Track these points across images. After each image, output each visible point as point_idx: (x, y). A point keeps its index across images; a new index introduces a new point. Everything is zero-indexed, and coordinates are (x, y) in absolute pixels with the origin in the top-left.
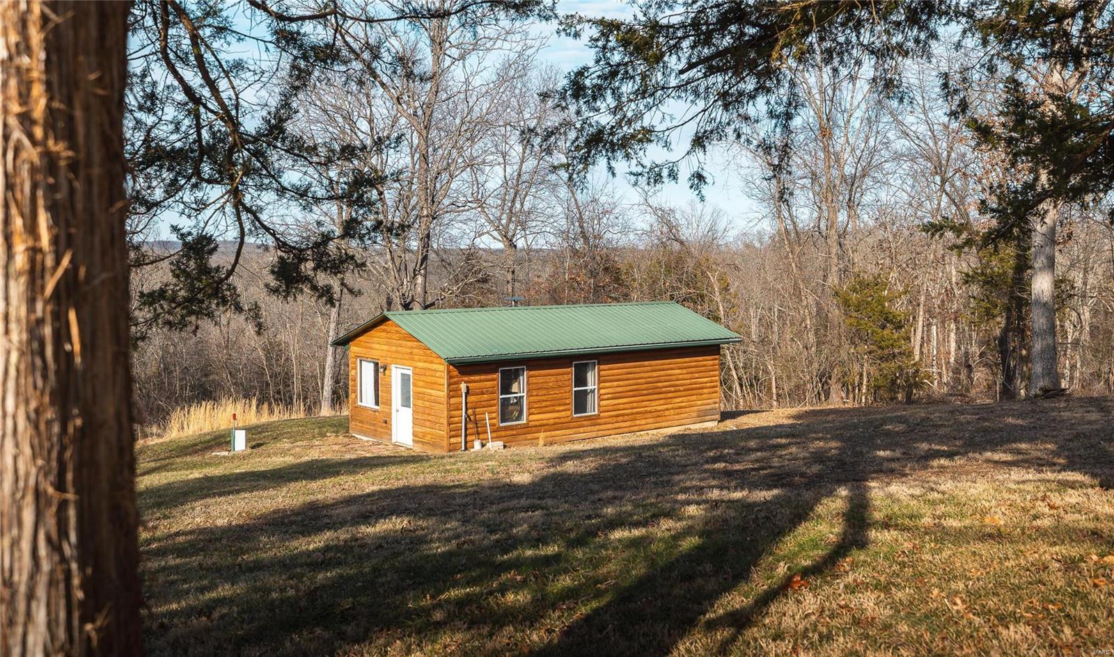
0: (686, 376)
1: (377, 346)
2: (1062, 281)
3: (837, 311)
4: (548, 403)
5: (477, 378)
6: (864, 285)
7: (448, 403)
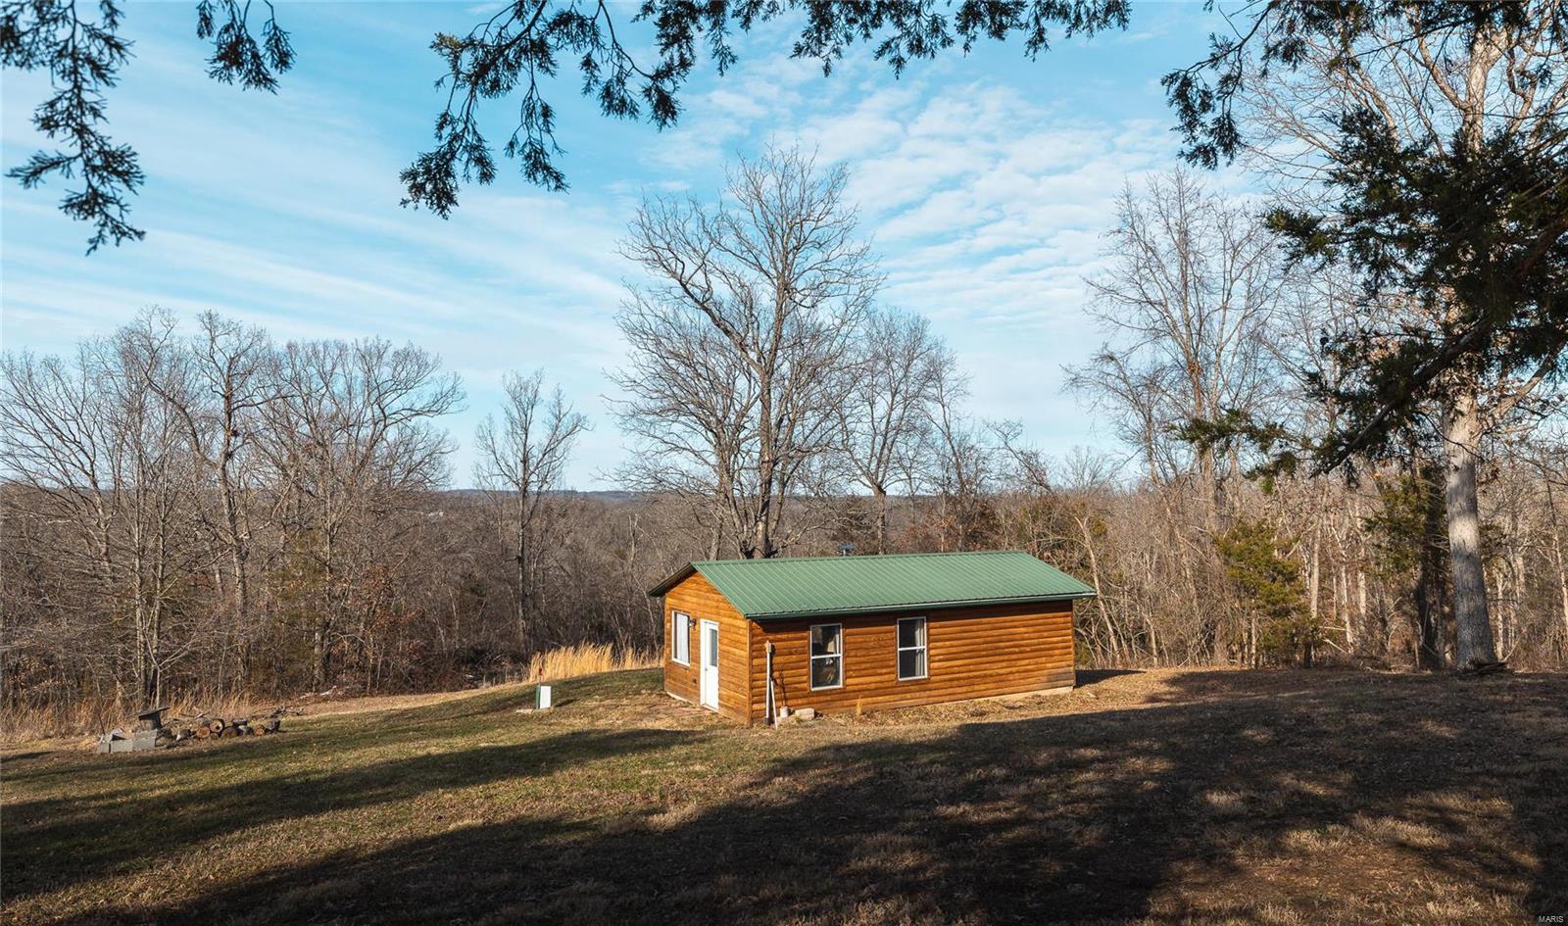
0: (1032, 635)
1: (688, 598)
2: (1488, 528)
3: (1217, 561)
4: (868, 665)
5: (785, 636)
6: (1247, 532)
7: (751, 665)
